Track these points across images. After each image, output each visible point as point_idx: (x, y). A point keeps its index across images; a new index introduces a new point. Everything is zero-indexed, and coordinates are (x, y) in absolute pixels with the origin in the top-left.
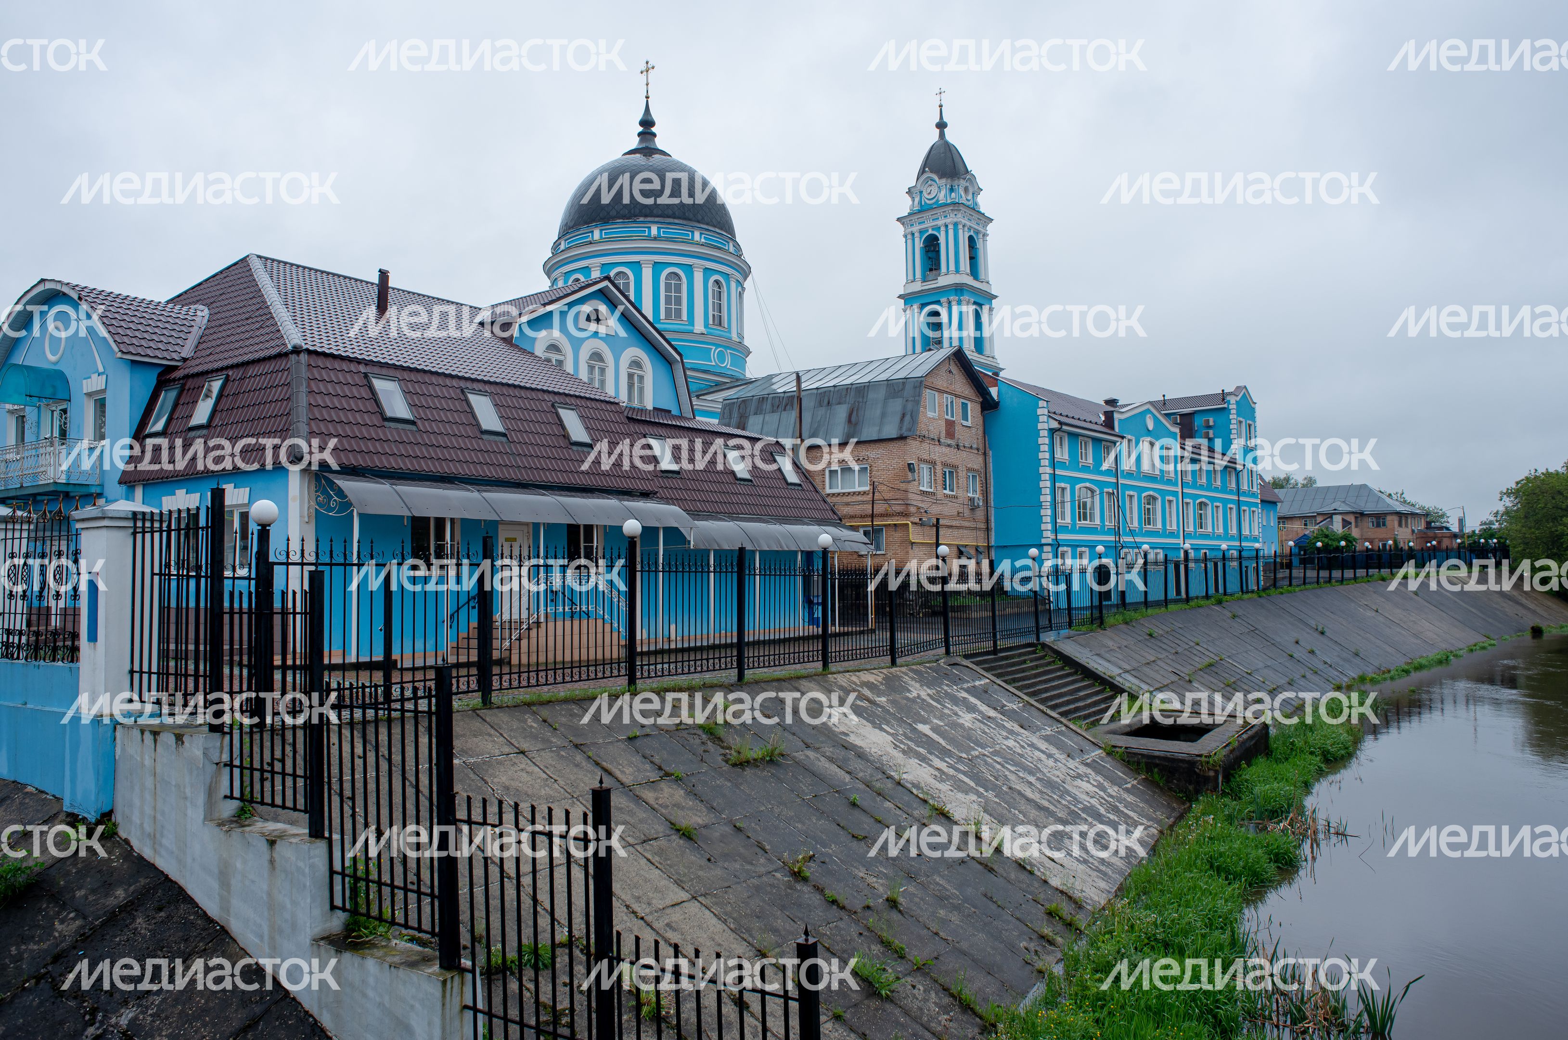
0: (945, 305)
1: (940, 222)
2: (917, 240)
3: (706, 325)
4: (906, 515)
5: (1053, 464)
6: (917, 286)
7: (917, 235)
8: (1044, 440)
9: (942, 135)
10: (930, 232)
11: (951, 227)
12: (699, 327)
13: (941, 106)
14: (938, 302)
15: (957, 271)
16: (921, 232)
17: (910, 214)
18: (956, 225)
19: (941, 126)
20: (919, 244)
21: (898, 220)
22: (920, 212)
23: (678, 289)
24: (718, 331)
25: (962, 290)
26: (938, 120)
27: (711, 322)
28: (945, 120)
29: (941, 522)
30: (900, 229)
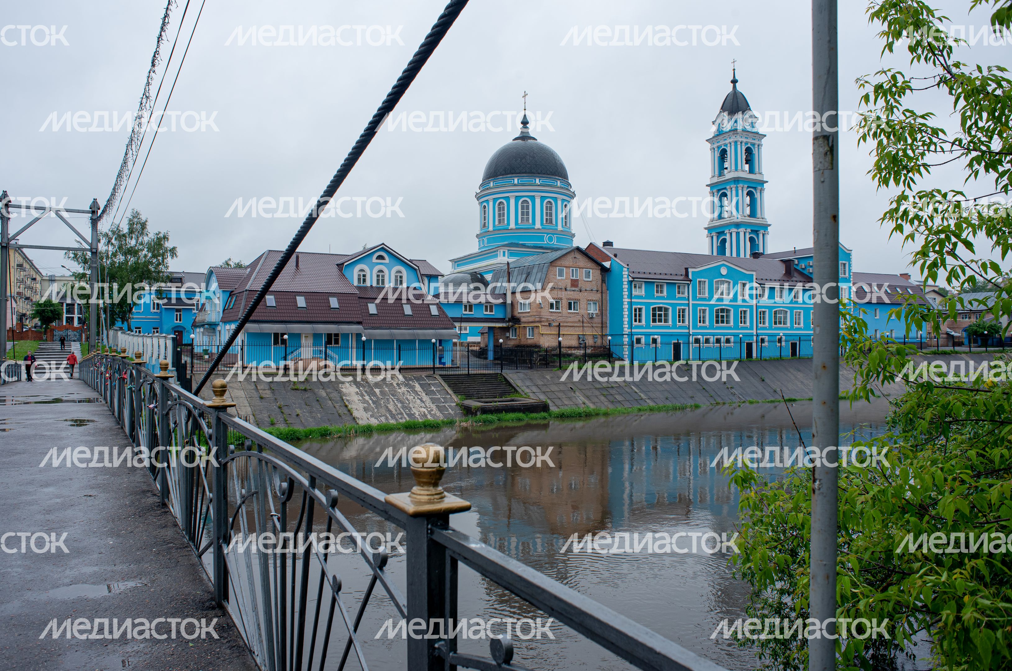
0: (729, 190)
1: (727, 142)
2: (716, 152)
3: (542, 224)
4: (540, 322)
5: (631, 296)
6: (716, 180)
7: (716, 149)
8: (626, 286)
9: (734, 87)
10: (723, 147)
11: (733, 144)
12: (538, 225)
13: (734, 70)
14: (725, 188)
15: (736, 170)
16: (718, 147)
17: (714, 137)
18: (736, 142)
19: (734, 82)
20: (717, 154)
21: (707, 140)
22: (718, 135)
23: (528, 208)
24: (549, 226)
25: (738, 181)
26: (732, 78)
27: (545, 222)
28: (737, 78)
29: (561, 324)
30: (708, 145)
